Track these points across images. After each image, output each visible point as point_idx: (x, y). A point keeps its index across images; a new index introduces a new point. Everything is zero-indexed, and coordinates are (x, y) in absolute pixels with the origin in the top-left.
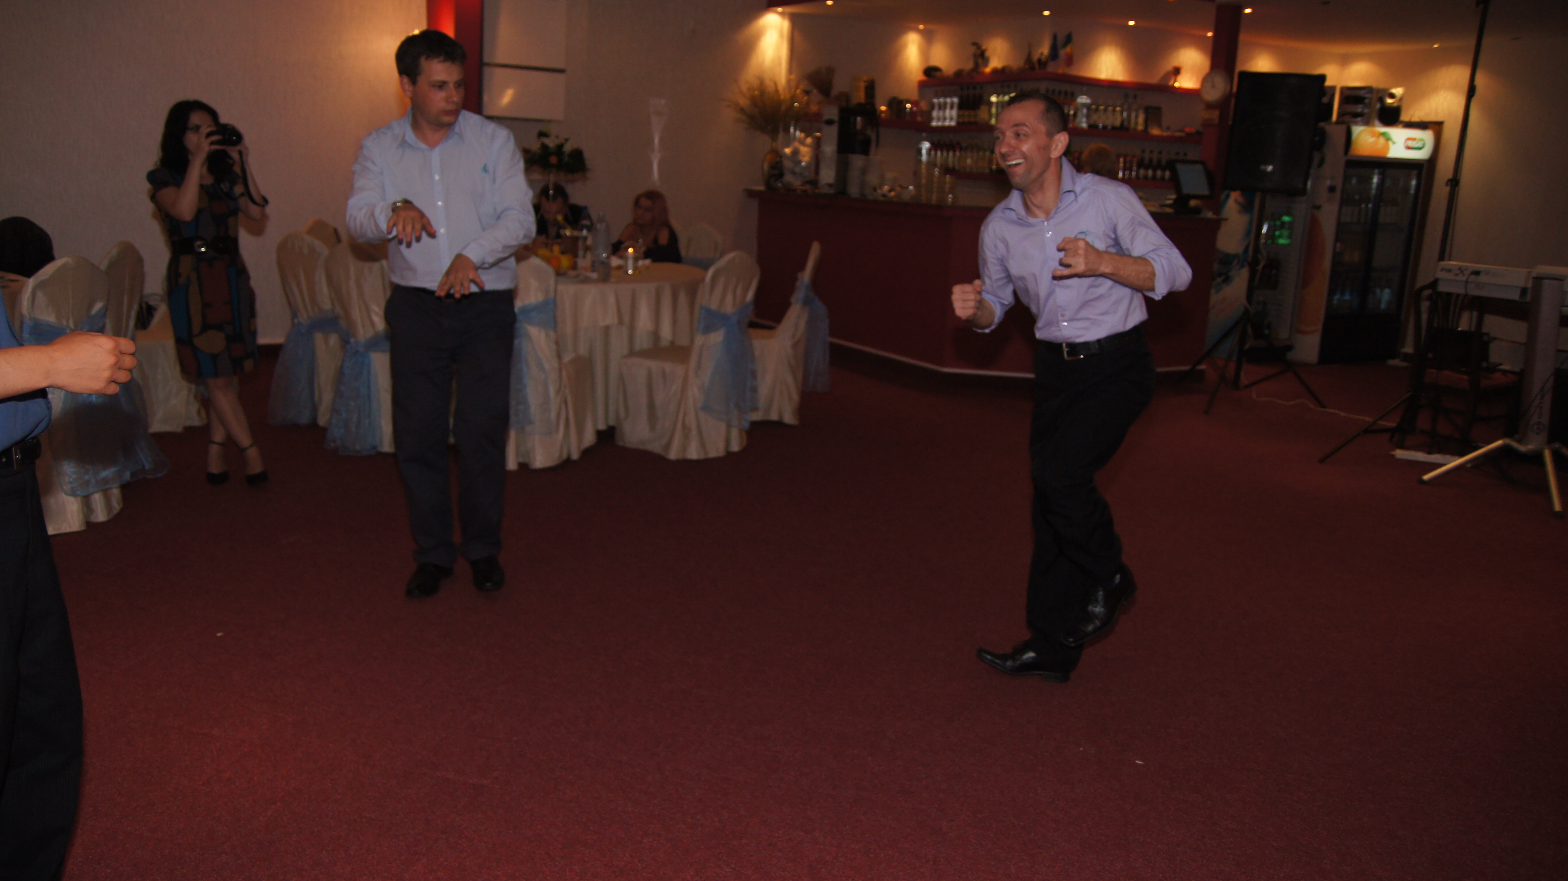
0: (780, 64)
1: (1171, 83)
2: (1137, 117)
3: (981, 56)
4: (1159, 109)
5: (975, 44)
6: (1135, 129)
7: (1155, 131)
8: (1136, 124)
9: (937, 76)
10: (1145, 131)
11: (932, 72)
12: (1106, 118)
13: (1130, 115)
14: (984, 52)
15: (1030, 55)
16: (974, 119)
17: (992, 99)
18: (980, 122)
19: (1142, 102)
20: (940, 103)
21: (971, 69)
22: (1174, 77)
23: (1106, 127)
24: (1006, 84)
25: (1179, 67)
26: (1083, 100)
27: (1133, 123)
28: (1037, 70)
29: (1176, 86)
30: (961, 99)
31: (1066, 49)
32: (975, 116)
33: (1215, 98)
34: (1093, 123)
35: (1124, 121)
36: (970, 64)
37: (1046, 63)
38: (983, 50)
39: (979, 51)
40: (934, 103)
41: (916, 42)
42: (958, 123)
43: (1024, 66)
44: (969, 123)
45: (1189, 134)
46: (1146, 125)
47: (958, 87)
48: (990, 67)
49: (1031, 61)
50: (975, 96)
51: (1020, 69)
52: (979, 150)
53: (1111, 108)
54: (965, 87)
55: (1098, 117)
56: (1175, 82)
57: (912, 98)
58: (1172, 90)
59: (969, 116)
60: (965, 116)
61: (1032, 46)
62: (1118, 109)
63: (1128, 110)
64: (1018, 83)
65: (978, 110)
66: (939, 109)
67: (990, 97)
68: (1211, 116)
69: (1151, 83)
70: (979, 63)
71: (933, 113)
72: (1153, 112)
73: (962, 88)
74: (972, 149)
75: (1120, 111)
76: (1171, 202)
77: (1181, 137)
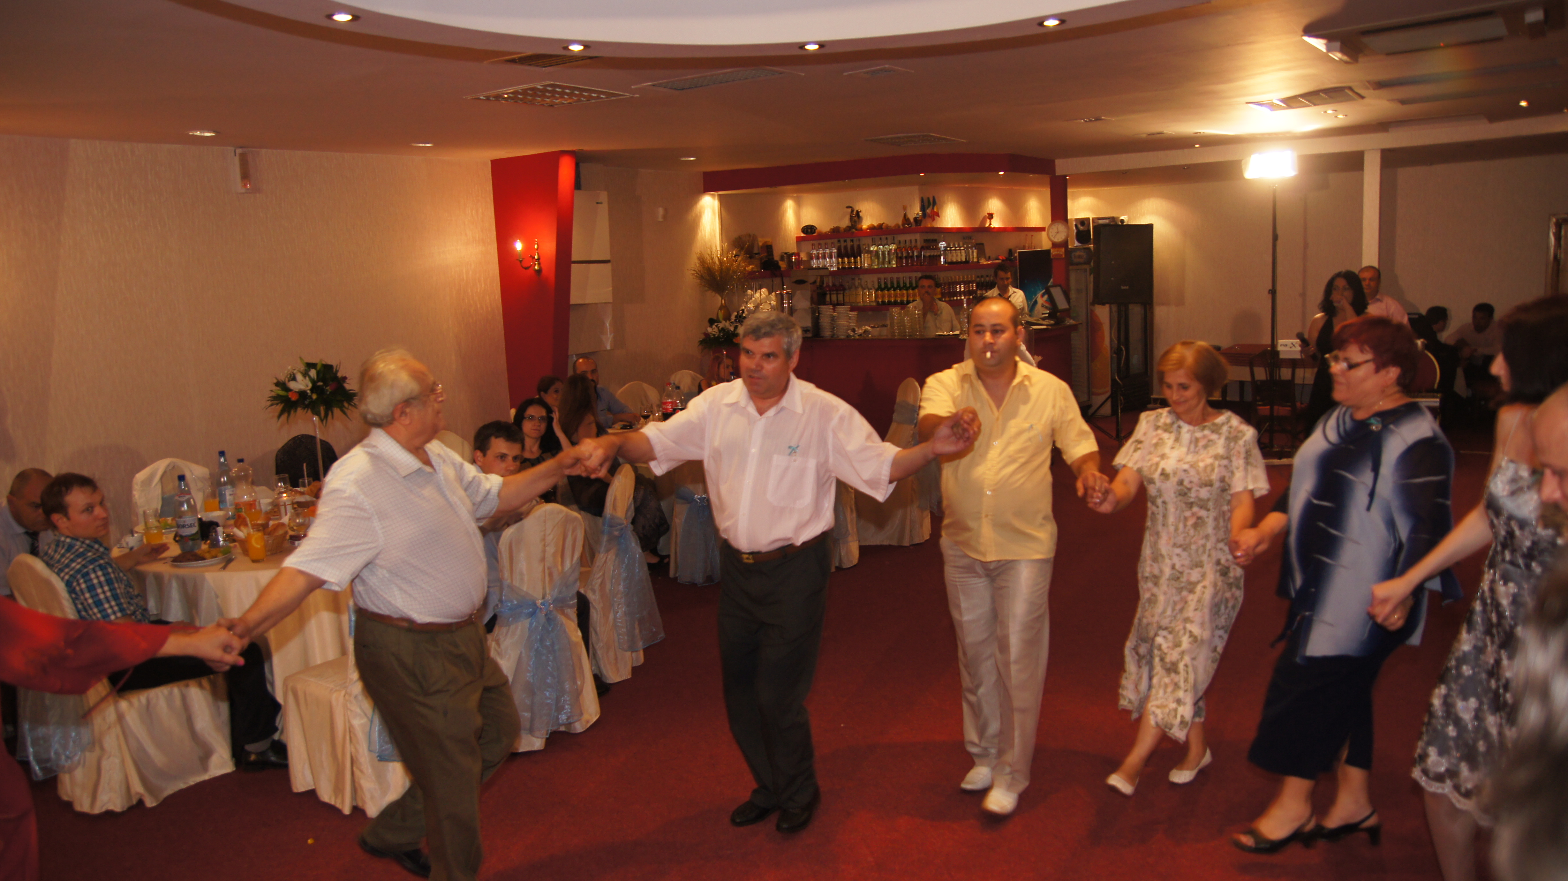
0: (715, 236)
1: (987, 225)
2: (973, 252)
3: (856, 217)
4: (983, 243)
5: (848, 207)
6: (973, 261)
7: (984, 262)
8: (973, 257)
9: (814, 232)
10: (978, 262)
11: (809, 230)
12: (957, 256)
13: (969, 252)
14: (858, 213)
15: (905, 215)
16: (855, 265)
17: (872, 249)
18: (860, 267)
19: (973, 241)
20: (818, 253)
21: (848, 227)
22: (988, 221)
23: (957, 263)
24: (883, 237)
25: (991, 212)
26: (942, 245)
27: (971, 257)
28: (914, 226)
29: (992, 226)
30: (839, 249)
31: (933, 208)
32: (855, 262)
33: (1060, 240)
34: (950, 261)
35: (966, 256)
36: (845, 223)
37: (921, 221)
38: (857, 211)
39: (852, 211)
40: (812, 254)
41: (792, 207)
42: (838, 268)
43: (900, 223)
44: (850, 268)
45: (1003, 260)
46: (978, 257)
47: (835, 241)
48: (866, 224)
49: (906, 219)
50: (852, 247)
51: (897, 225)
52: (864, 289)
53: (958, 248)
54: (842, 240)
55: (953, 256)
56: (990, 224)
57: (795, 251)
58: (990, 230)
59: (849, 262)
60: (845, 263)
61: (905, 208)
62: (962, 248)
63: (967, 248)
64: (895, 236)
65: (859, 258)
66: (818, 258)
67: (869, 247)
68: (1059, 252)
69: (977, 225)
70: (855, 222)
71: (812, 261)
72: (980, 247)
73: (839, 241)
74: (856, 288)
75: (963, 250)
76: (1047, 315)
77: (999, 263)
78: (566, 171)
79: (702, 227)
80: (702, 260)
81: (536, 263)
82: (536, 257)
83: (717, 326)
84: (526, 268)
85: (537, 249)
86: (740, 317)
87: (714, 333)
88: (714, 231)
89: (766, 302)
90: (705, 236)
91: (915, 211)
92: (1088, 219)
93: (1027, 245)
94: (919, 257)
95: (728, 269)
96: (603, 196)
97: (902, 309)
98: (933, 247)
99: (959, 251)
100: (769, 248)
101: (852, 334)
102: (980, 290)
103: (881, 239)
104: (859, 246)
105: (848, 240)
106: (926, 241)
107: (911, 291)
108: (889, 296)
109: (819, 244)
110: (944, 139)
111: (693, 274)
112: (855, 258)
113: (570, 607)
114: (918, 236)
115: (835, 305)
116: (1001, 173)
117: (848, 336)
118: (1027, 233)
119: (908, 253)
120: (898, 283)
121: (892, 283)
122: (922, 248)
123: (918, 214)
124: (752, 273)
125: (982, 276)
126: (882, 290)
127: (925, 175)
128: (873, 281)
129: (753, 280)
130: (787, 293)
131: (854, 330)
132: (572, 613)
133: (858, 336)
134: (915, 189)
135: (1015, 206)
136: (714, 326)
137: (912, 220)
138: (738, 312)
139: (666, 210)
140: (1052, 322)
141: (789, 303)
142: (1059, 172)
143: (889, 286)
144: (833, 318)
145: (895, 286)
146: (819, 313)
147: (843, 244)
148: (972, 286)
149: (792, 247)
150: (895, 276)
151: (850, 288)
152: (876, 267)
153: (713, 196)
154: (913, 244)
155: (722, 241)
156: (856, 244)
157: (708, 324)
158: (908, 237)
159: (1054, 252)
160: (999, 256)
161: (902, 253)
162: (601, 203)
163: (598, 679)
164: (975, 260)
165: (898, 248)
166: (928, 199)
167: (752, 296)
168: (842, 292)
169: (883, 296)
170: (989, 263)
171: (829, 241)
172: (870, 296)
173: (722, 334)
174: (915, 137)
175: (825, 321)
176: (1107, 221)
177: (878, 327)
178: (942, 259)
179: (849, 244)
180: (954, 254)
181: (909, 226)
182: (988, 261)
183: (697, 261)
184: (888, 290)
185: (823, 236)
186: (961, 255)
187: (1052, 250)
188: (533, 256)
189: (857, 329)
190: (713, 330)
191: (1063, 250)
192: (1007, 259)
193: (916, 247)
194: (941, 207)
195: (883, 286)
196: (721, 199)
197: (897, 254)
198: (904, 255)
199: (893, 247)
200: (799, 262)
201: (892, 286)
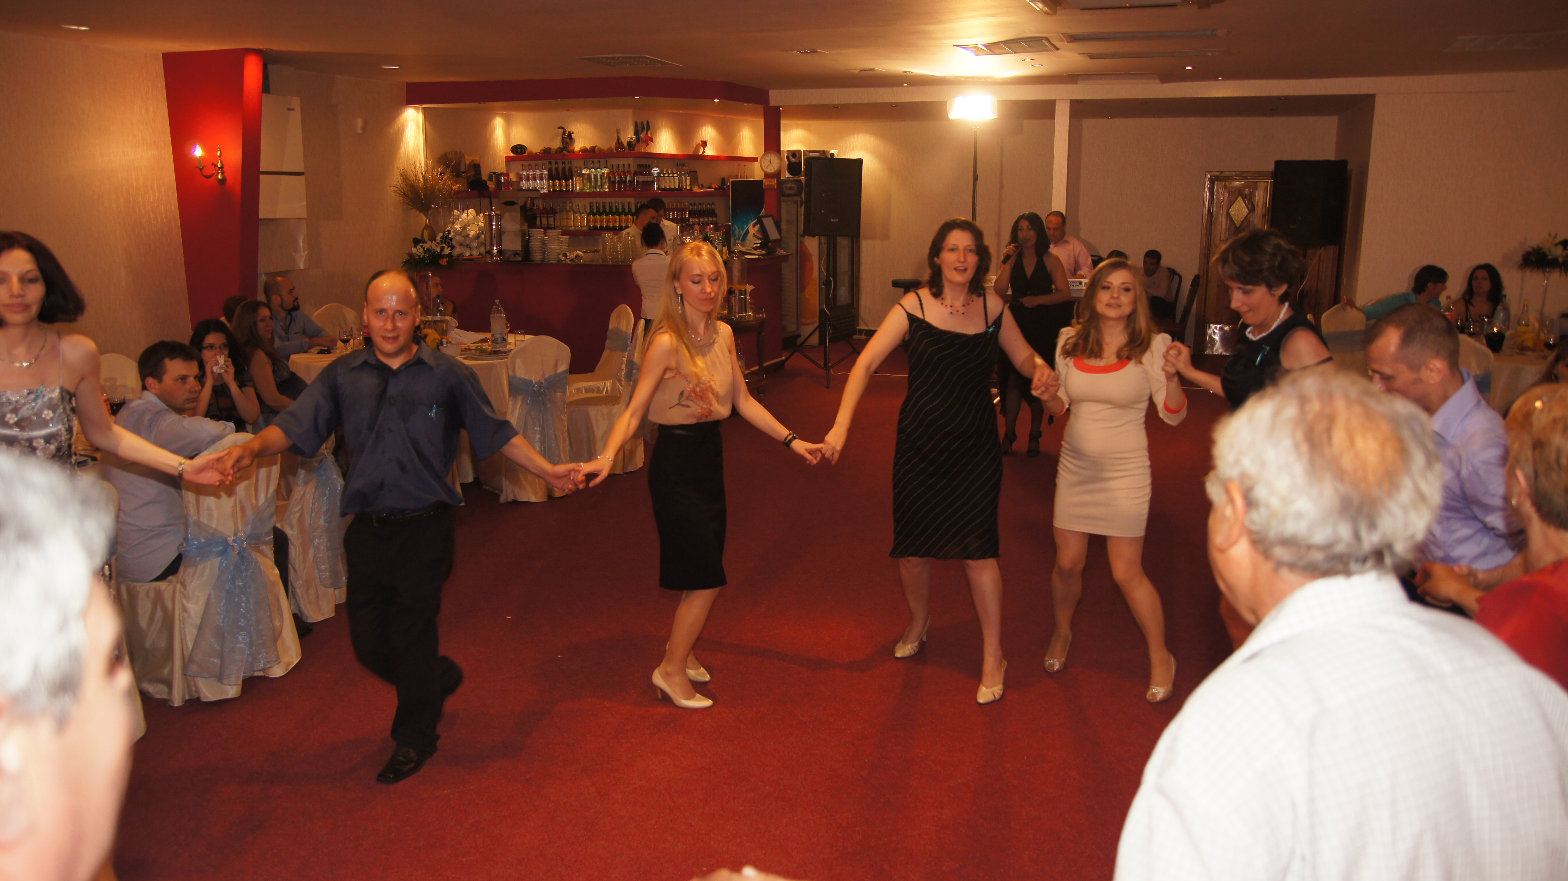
0: (419, 152)
1: (701, 153)
2: (686, 179)
3: (568, 138)
4: (696, 172)
5: (559, 128)
6: (686, 189)
7: (696, 189)
8: (686, 185)
9: (525, 153)
10: (691, 190)
11: (519, 150)
12: (670, 182)
13: (682, 180)
14: (570, 134)
15: (618, 139)
16: (567, 188)
17: (584, 172)
18: (572, 190)
19: (687, 168)
20: (528, 175)
21: (559, 148)
22: (702, 148)
23: (670, 189)
24: (596, 161)
25: (704, 140)
26: (656, 170)
27: (684, 184)
28: (627, 151)
29: (706, 154)
30: (550, 171)
31: (647, 133)
32: (567, 185)
33: (773, 171)
34: (663, 187)
35: (679, 183)
36: (556, 144)
37: (635, 145)
38: (569, 132)
39: (564, 132)
40: (522, 174)
41: (501, 125)
42: (549, 191)
43: (613, 147)
44: (561, 191)
45: (716, 189)
46: (691, 185)
47: (547, 162)
48: (578, 146)
49: (619, 143)
50: (564, 169)
51: (610, 149)
52: (575, 213)
53: (671, 175)
54: (553, 162)
55: (666, 182)
56: (704, 152)
57: (505, 172)
58: (703, 157)
59: (560, 185)
60: (556, 185)
61: (618, 131)
62: (676, 175)
63: (681, 175)
64: (608, 159)
65: (570, 180)
66: (528, 179)
67: (581, 171)
68: (771, 183)
69: (691, 153)
70: (567, 143)
71: (521, 183)
72: (693, 175)
73: (550, 163)
74: (568, 212)
75: (676, 176)
76: (759, 245)
77: (711, 192)
78: (252, 72)
79: (404, 141)
80: (405, 177)
81: (219, 171)
82: (219, 165)
83: (422, 246)
84: (208, 177)
85: (220, 156)
86: (446, 238)
87: (419, 253)
88: (418, 146)
89: (474, 223)
90: (409, 152)
91: (629, 135)
92: (800, 151)
93: (739, 175)
94: (631, 182)
95: (433, 187)
96: (296, 103)
97: (615, 234)
98: (646, 172)
99: (673, 178)
100: (476, 167)
101: (563, 258)
102: (692, 218)
103: (593, 162)
104: (570, 169)
105: (560, 162)
106: (639, 166)
107: (623, 217)
108: (600, 221)
109: (530, 165)
110: (660, 62)
111: (395, 191)
112: (567, 180)
113: (266, 543)
114: (631, 161)
115: (547, 228)
116: (716, 100)
117: (559, 261)
118: (739, 162)
119: (621, 178)
120: (610, 208)
121: (604, 207)
122: (636, 173)
123: (631, 138)
124: (458, 192)
125: (695, 204)
126: (594, 215)
127: (640, 98)
128: (585, 205)
129: (461, 200)
130: (496, 214)
131: (565, 255)
132: (268, 550)
133: (570, 261)
134: (630, 112)
135: (728, 135)
136: (419, 247)
137: (625, 144)
138: (443, 233)
139: (365, 122)
140: (764, 252)
141: (497, 225)
142: (773, 103)
143: (601, 210)
144: (544, 242)
145: (608, 211)
146: (529, 236)
147: (554, 166)
148: (685, 213)
149: (501, 167)
150: (608, 200)
151: (561, 212)
152: (587, 191)
153: (417, 109)
154: (626, 168)
155: (426, 157)
156: (567, 166)
157: (413, 244)
158: (621, 161)
159: (766, 183)
160: (712, 184)
161: (615, 178)
162: (293, 110)
163: (298, 619)
164: (688, 188)
165: (611, 172)
166: (642, 123)
167: (459, 217)
168: (553, 215)
169: (595, 221)
170: (702, 191)
171: (539, 162)
172: (580, 221)
173: (427, 255)
174: (630, 58)
175: (535, 245)
176: (817, 154)
177: (590, 253)
178: (655, 186)
179: (561, 166)
180: (668, 181)
181: (622, 150)
182: (701, 189)
183: (400, 178)
184: (600, 215)
185: (533, 157)
186: (675, 182)
187: (764, 180)
188: (215, 163)
189: (568, 254)
190: (418, 251)
191: (775, 180)
192: (720, 188)
193: (629, 172)
194: (655, 131)
195: (595, 211)
196: (426, 112)
197: (610, 178)
198: (617, 180)
199: (606, 171)
200: (508, 182)
201: (605, 211)
